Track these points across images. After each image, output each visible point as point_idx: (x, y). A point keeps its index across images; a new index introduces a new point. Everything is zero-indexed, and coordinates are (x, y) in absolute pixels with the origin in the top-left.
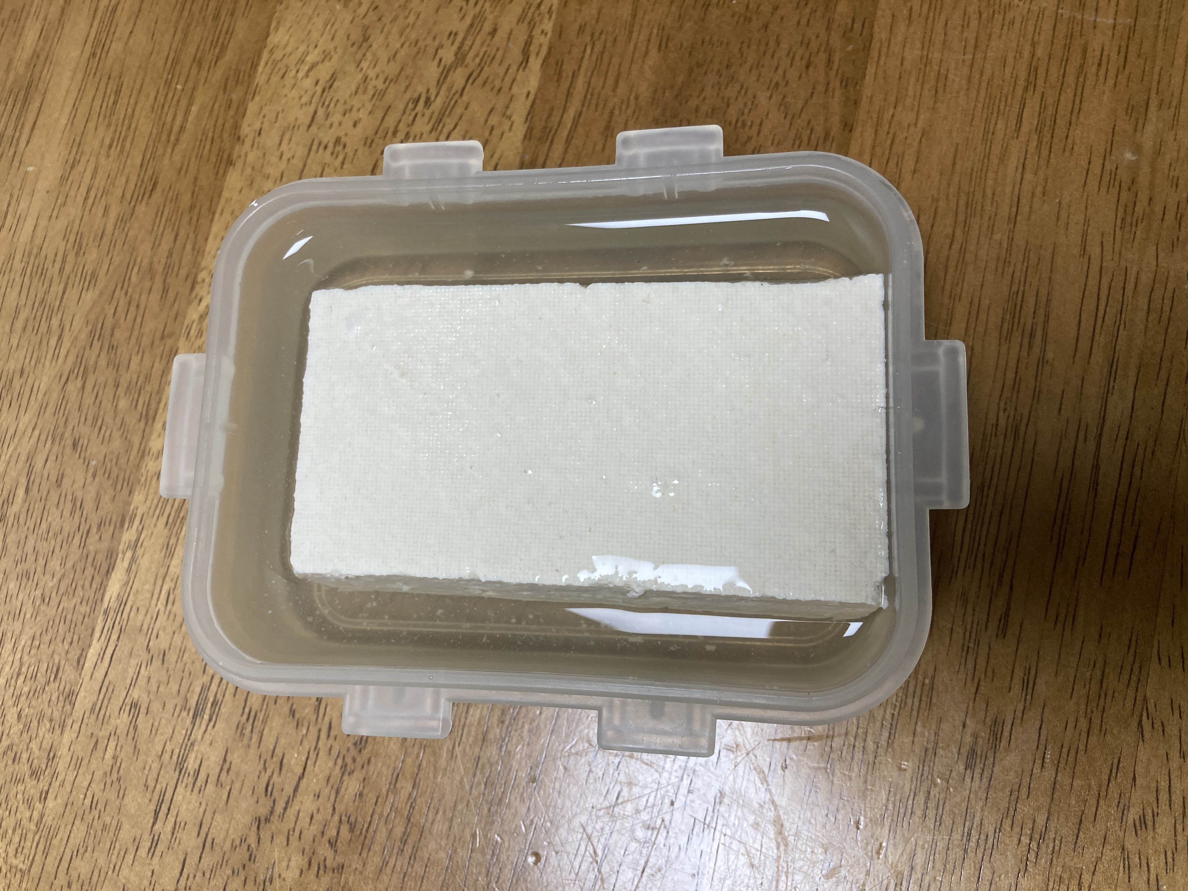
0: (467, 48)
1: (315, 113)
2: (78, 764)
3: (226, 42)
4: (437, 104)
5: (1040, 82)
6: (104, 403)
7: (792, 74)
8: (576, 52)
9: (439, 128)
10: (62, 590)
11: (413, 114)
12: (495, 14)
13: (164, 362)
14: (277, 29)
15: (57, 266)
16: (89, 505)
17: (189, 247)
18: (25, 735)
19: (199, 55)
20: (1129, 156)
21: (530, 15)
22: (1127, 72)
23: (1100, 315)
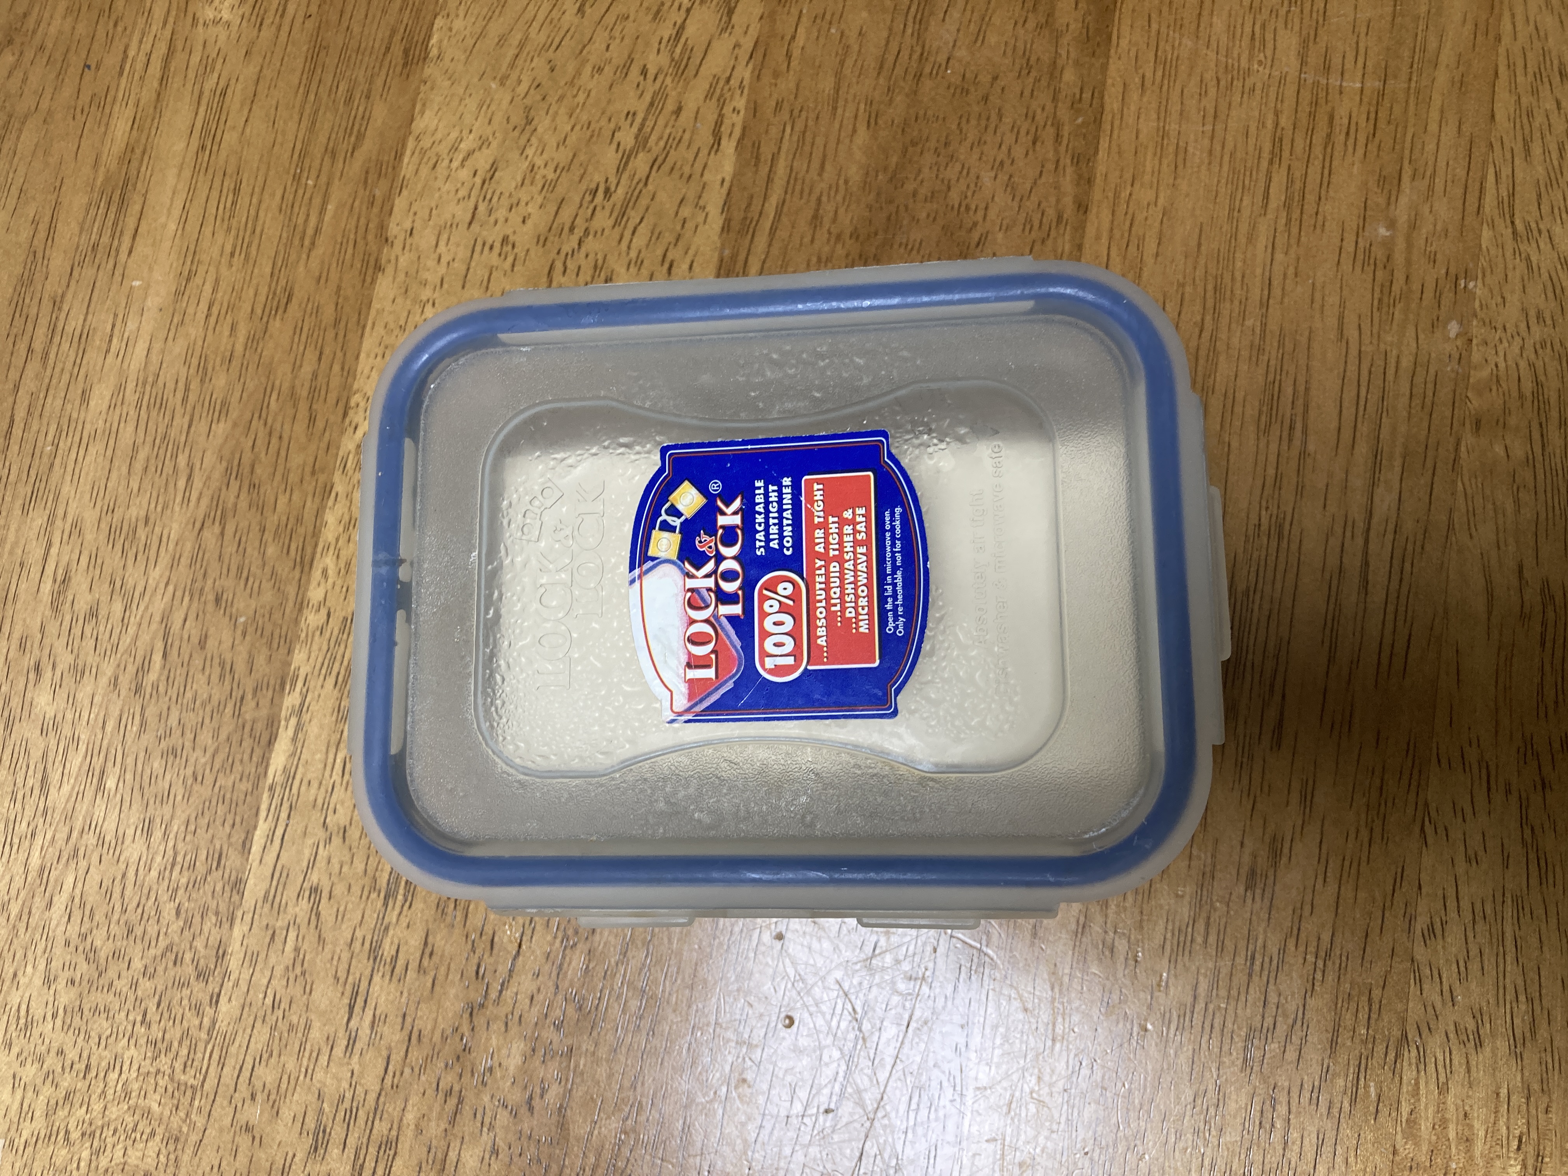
0: (649, 130)
1: (476, 208)
2: (252, 959)
3: (363, 129)
4: (620, 194)
5: (1286, 154)
6: (249, 550)
7: (1018, 152)
8: (774, 132)
9: (623, 223)
10: (217, 766)
11: (591, 207)
12: (679, 90)
13: (317, 500)
14: (422, 113)
15: (179, 395)
16: (241, 667)
17: (336, 368)
18: (186, 933)
19: (331, 145)
20: (1383, 231)
21: (718, 91)
22: (1377, 140)
23: (1362, 403)
